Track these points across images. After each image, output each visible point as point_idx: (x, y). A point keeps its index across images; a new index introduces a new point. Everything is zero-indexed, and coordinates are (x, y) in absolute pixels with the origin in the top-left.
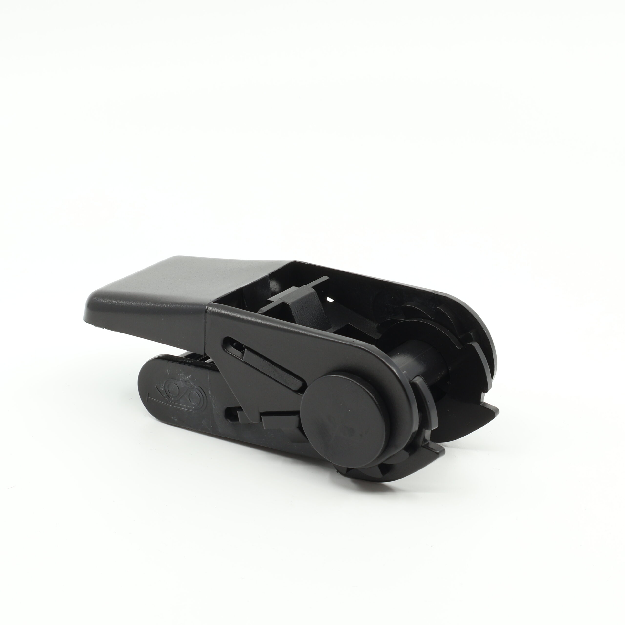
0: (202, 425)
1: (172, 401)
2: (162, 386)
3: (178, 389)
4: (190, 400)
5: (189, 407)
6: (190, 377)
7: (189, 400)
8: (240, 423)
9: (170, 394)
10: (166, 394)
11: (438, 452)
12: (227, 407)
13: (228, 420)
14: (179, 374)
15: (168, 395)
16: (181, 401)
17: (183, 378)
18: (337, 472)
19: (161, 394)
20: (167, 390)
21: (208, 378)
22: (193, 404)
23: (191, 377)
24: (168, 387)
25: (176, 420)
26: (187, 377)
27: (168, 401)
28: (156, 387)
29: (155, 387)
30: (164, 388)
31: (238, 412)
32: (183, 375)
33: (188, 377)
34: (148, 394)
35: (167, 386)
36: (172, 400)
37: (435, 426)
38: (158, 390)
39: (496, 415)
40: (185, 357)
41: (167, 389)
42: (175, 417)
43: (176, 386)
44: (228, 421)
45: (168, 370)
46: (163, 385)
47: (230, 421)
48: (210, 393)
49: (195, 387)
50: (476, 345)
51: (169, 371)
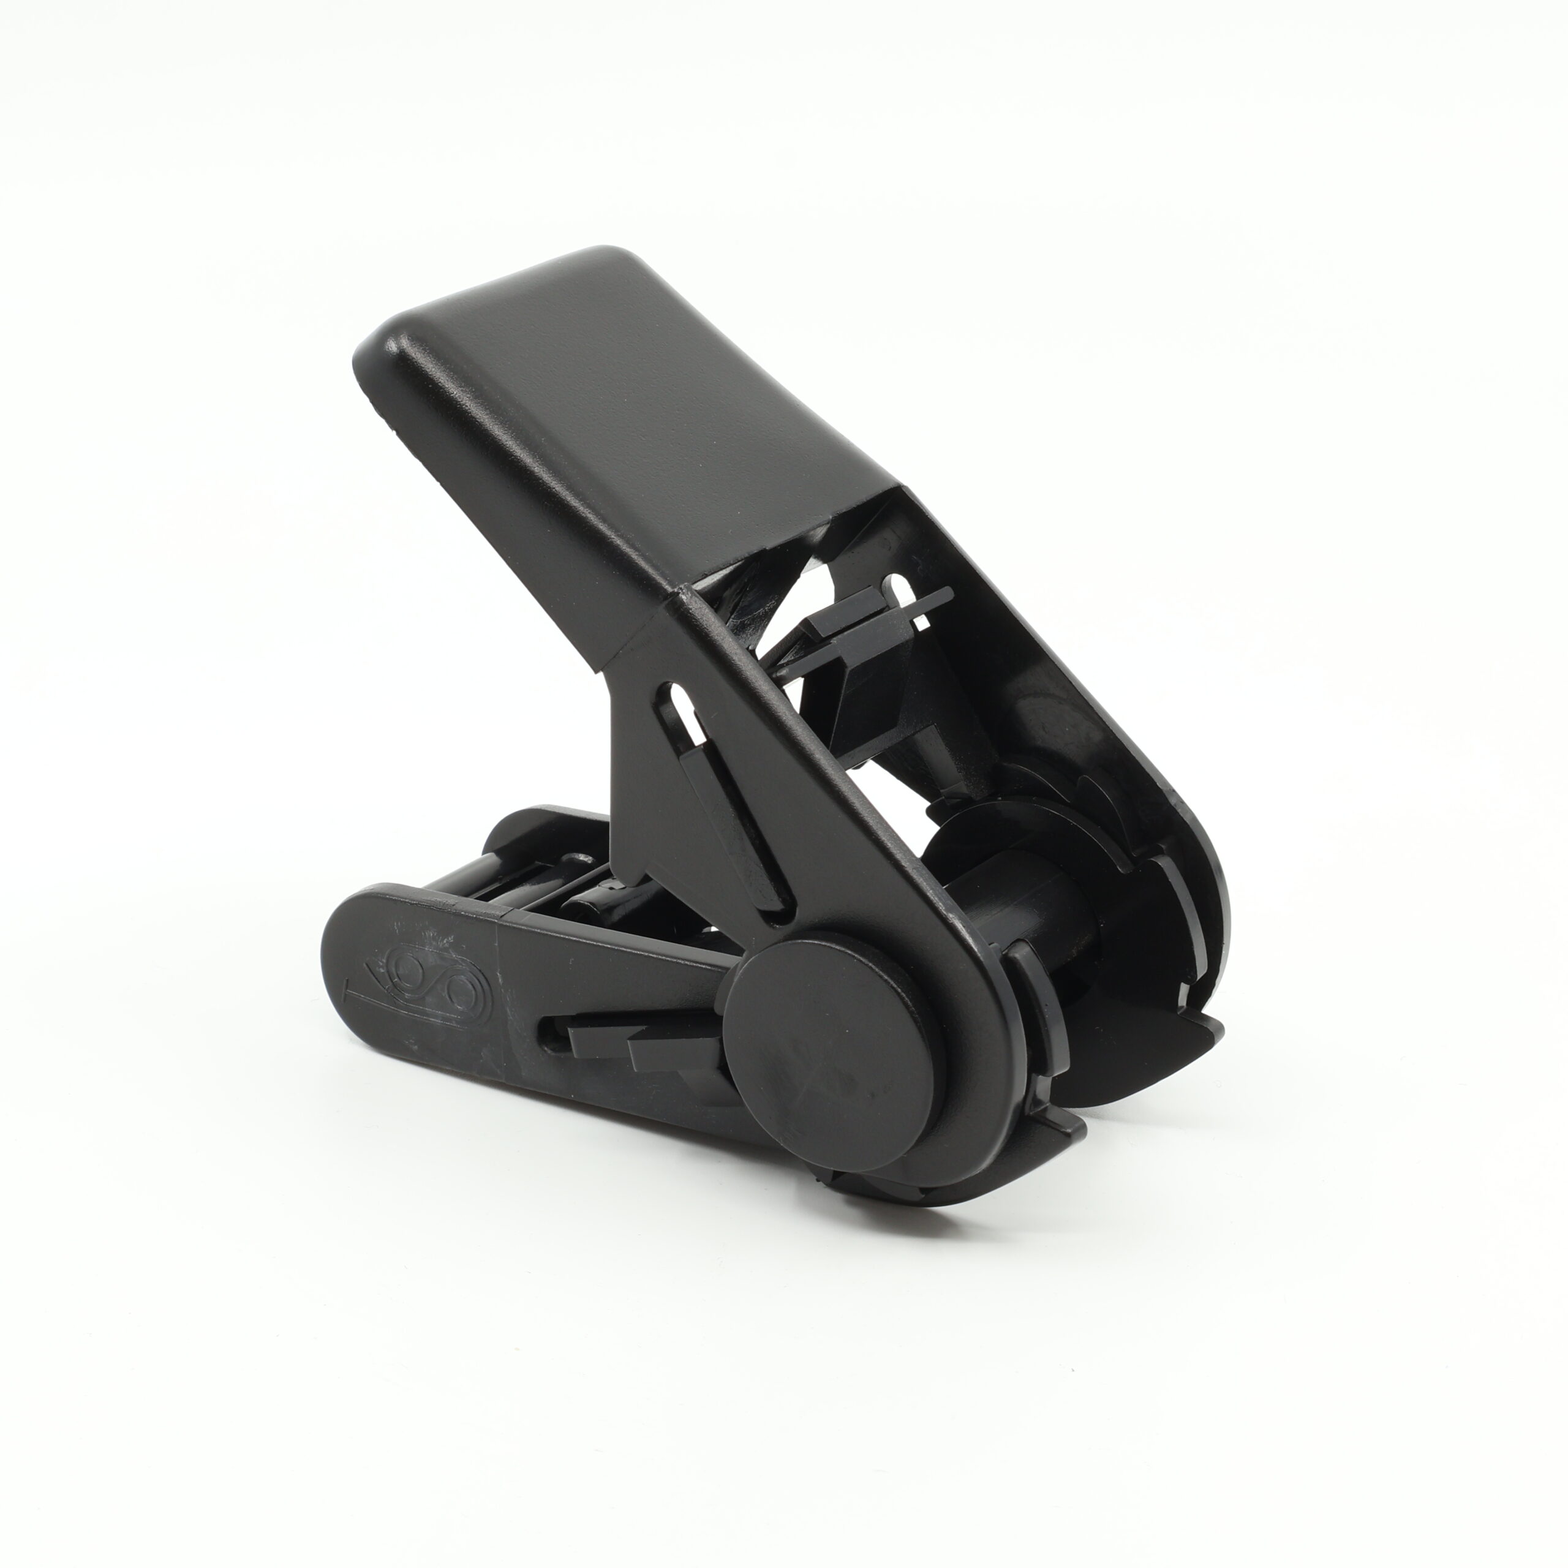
0: (481, 1061)
1: (406, 1000)
2: (381, 964)
3: (421, 971)
4: (450, 998)
5: (448, 1014)
6: (451, 939)
7: (447, 997)
8: (575, 1056)
9: (400, 983)
10: (390, 982)
11: (1069, 1131)
12: (543, 1016)
13: (546, 1049)
14: (423, 934)
15: (395, 985)
16: (429, 999)
17: (434, 943)
18: (818, 1180)
19: (379, 982)
20: (395, 974)
21: (496, 944)
22: (459, 1007)
23: (452, 941)
24: (397, 967)
25: (416, 1047)
26: (443, 940)
27: (396, 1001)
28: (367, 965)
29: (365, 965)
30: (385, 968)
31: (569, 1029)
32: (433, 935)
33: (445, 942)
34: (345, 982)
35: (393, 963)
36: (406, 997)
37: (1061, 1065)
38: (370, 973)
39: (1216, 1039)
40: (441, 891)
41: (393, 970)
42: (413, 1042)
43: (417, 963)
44: (545, 1051)
45: (397, 923)
46: (384, 961)
47: (549, 1052)
48: (500, 980)
49: (464, 964)
50: (1166, 863)
51: (399, 924)
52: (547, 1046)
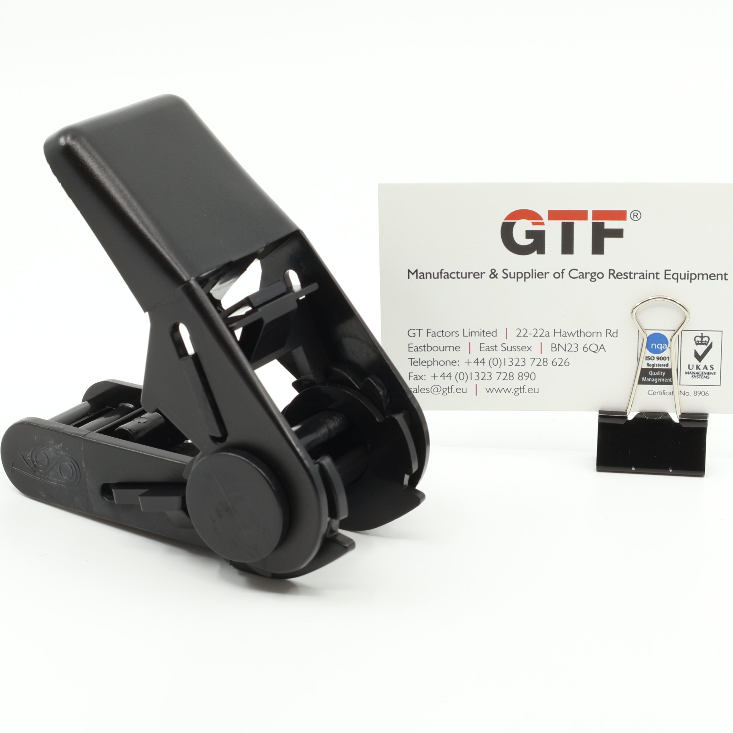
0: (75, 503)
1: (40, 473)
2: (29, 455)
3: (47, 459)
4: (60, 473)
5: (59, 480)
6: (61, 445)
7: (59, 472)
8: (116, 502)
9: (38, 465)
10: (33, 465)
11: (347, 545)
12: (104, 483)
13: (105, 498)
14: (48, 442)
15: (35, 466)
16: (51, 473)
17: (53, 447)
18: (230, 565)
19: (28, 464)
20: (35, 460)
21: (82, 448)
22: (65, 477)
23: (61, 446)
24: (36, 457)
25: (44, 495)
26: (57, 445)
27: (36, 473)
28: (22, 455)
29: (21, 456)
30: (30, 458)
31: (113, 490)
32: (53, 443)
33: (58, 446)
34: (12, 463)
35: (34, 456)
36: (40, 471)
37: (344, 514)
38: (23, 459)
39: (421, 501)
40: (57, 422)
41: (34, 458)
42: (43, 493)
43: (45, 455)
44: (104, 499)
45: (36, 437)
46: (30, 454)
47: (107, 500)
48: (84, 465)
49: (67, 457)
50: (400, 418)
51: (37, 437)
52: (105, 497)
